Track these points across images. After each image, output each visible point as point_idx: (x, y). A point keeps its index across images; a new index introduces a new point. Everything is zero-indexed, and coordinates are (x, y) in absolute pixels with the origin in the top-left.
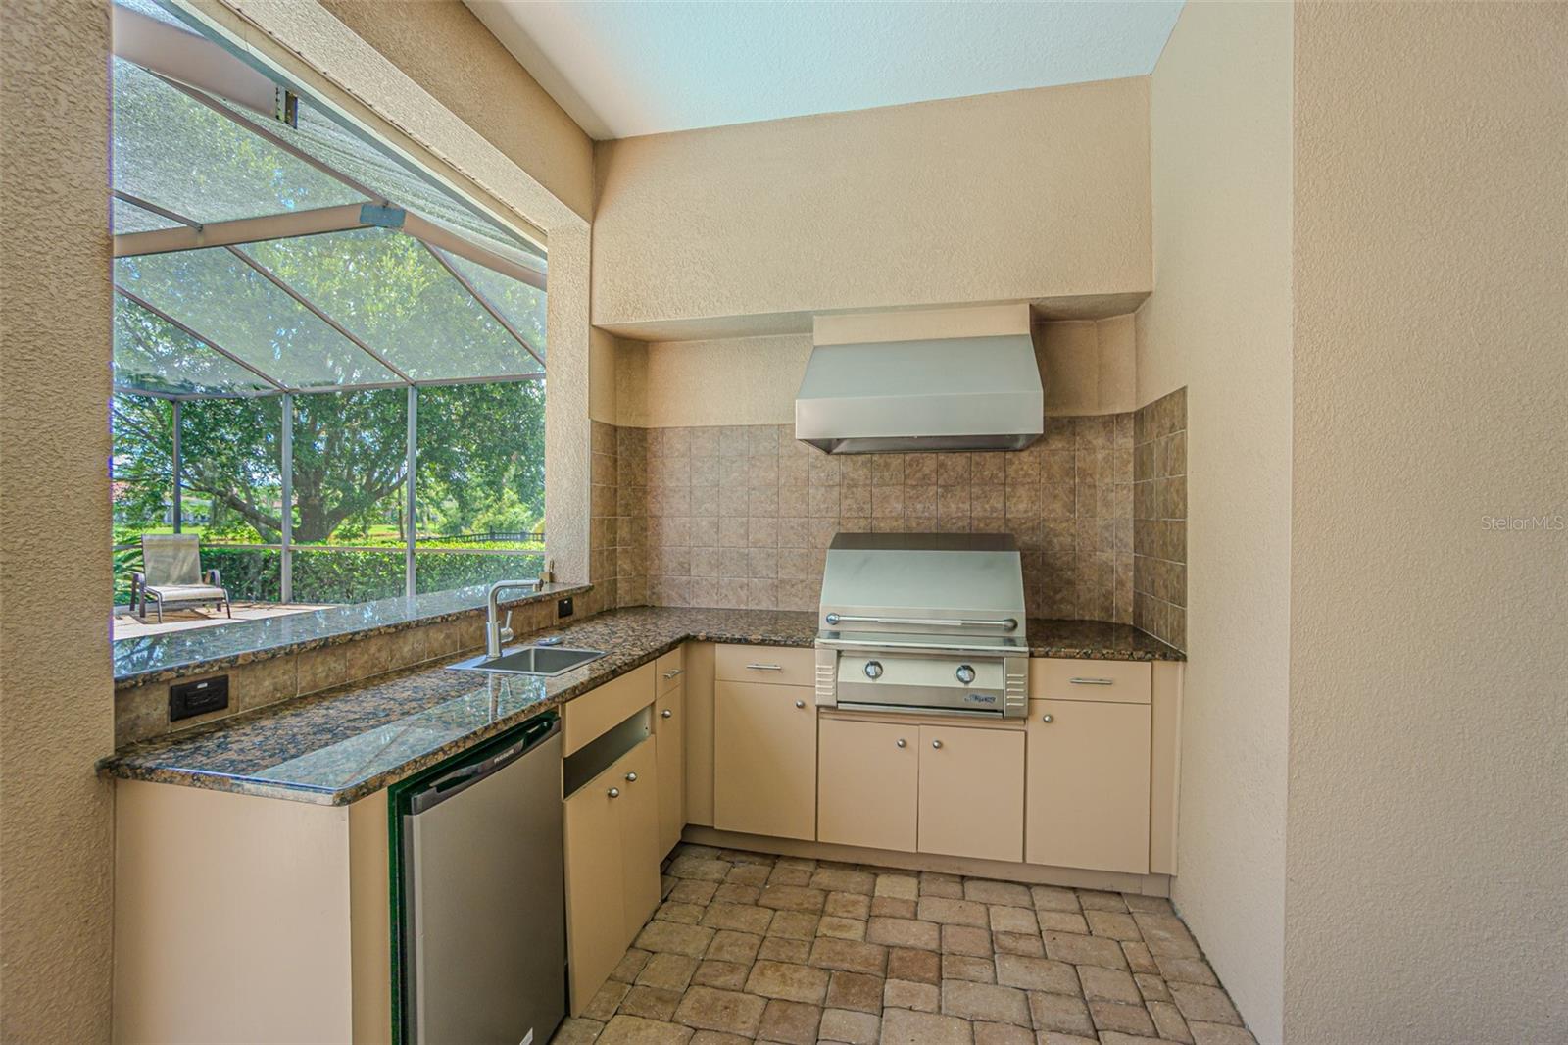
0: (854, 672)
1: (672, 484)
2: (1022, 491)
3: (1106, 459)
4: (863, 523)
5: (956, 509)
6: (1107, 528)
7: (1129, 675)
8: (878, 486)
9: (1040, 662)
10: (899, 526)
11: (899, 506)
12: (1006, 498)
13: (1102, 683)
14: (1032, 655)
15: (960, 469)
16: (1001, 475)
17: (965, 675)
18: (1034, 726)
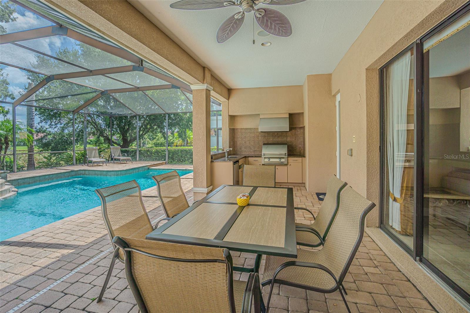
0: (267, 160)
1: (238, 137)
2: (289, 137)
3: (300, 133)
4: (267, 142)
5: (280, 140)
6: (300, 142)
7: (300, 159)
8: (269, 137)
9: (289, 158)
10: (272, 142)
11: (272, 139)
12: (287, 138)
13: (296, 160)
14: (288, 157)
15: (280, 134)
16: (286, 135)
17: (280, 160)
18: (288, 166)
